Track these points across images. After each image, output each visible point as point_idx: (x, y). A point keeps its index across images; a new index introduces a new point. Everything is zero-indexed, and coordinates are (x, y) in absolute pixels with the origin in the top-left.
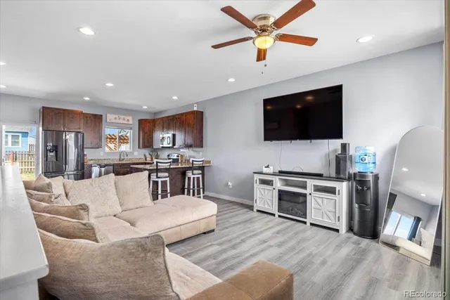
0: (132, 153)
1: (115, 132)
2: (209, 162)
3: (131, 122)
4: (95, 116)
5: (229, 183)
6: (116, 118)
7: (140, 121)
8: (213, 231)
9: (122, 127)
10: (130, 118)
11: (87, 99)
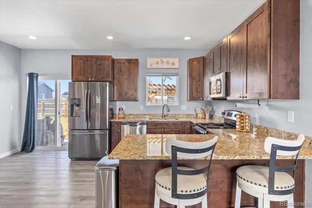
0: (179, 108)
3: (177, 66)
6: (157, 63)
10: (176, 61)
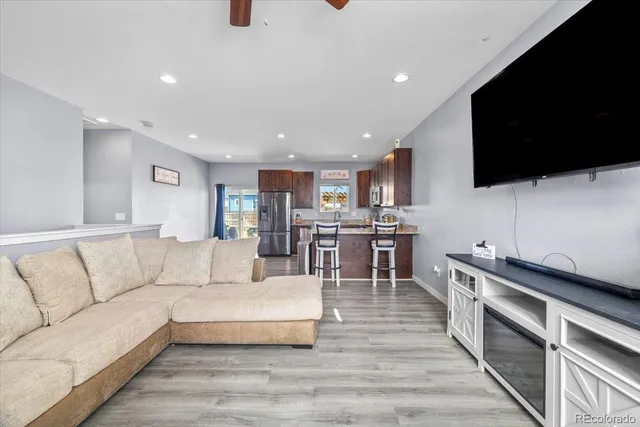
0: (349, 214)
1: (330, 189)
2: (416, 228)
3: (347, 177)
4: (306, 173)
5: (436, 268)
6: (330, 174)
7: (359, 174)
8: (310, 347)
9: (338, 183)
10: (346, 172)
11: (292, 156)
